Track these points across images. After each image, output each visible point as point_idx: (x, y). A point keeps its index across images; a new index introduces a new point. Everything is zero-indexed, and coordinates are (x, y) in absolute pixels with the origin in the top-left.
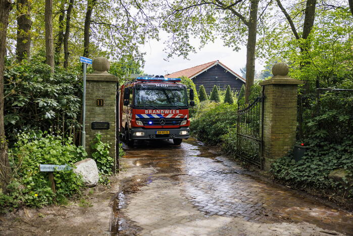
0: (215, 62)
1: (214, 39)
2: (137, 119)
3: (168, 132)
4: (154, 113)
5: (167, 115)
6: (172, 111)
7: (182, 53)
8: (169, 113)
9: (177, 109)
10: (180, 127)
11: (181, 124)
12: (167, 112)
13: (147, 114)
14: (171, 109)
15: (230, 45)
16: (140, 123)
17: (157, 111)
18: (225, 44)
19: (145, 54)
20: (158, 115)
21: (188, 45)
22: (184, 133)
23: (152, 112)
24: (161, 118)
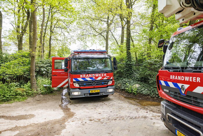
2: (74, 82)
3: (99, 90)
4: (87, 77)
5: (97, 77)
6: (101, 75)
8: (99, 76)
9: (105, 73)
10: (107, 87)
11: (108, 84)
12: (97, 75)
13: (82, 78)
14: (100, 73)
16: (77, 85)
17: (90, 75)
20: (90, 78)
22: (111, 90)
23: (86, 76)
24: (93, 80)
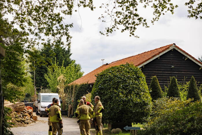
0: (171, 45)
1: (173, 8)
7: (127, 28)
15: (198, 16)
18: (190, 15)
19: (71, 26)
21: (136, 15)
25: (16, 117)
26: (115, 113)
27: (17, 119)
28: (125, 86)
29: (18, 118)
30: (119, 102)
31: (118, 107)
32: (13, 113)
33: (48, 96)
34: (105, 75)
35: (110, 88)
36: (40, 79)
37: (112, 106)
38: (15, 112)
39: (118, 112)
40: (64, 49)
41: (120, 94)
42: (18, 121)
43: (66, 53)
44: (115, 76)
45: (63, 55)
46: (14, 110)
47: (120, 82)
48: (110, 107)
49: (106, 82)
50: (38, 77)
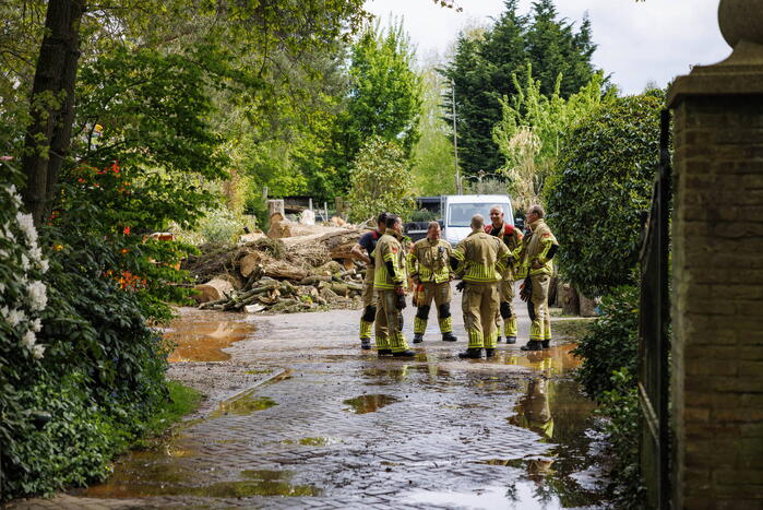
25: (334, 279)
26: (616, 261)
27: (337, 285)
28: (650, 166)
29: (340, 283)
30: (630, 222)
31: (624, 241)
32: (326, 266)
33: (472, 206)
34: (587, 129)
35: (601, 175)
36: (479, 145)
37: (604, 238)
38: (335, 263)
39: (624, 259)
40: (569, 28)
41: (633, 194)
42: (341, 293)
43: (574, 43)
44: (618, 133)
45: (565, 54)
46: (329, 253)
47: (635, 153)
48: (598, 242)
49: (588, 154)
50: (474, 137)
